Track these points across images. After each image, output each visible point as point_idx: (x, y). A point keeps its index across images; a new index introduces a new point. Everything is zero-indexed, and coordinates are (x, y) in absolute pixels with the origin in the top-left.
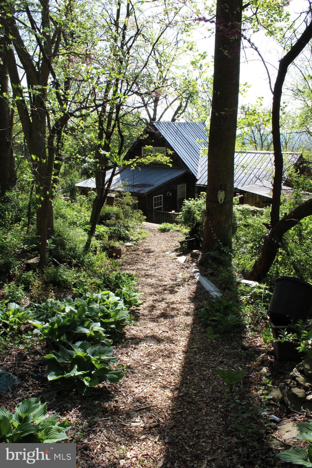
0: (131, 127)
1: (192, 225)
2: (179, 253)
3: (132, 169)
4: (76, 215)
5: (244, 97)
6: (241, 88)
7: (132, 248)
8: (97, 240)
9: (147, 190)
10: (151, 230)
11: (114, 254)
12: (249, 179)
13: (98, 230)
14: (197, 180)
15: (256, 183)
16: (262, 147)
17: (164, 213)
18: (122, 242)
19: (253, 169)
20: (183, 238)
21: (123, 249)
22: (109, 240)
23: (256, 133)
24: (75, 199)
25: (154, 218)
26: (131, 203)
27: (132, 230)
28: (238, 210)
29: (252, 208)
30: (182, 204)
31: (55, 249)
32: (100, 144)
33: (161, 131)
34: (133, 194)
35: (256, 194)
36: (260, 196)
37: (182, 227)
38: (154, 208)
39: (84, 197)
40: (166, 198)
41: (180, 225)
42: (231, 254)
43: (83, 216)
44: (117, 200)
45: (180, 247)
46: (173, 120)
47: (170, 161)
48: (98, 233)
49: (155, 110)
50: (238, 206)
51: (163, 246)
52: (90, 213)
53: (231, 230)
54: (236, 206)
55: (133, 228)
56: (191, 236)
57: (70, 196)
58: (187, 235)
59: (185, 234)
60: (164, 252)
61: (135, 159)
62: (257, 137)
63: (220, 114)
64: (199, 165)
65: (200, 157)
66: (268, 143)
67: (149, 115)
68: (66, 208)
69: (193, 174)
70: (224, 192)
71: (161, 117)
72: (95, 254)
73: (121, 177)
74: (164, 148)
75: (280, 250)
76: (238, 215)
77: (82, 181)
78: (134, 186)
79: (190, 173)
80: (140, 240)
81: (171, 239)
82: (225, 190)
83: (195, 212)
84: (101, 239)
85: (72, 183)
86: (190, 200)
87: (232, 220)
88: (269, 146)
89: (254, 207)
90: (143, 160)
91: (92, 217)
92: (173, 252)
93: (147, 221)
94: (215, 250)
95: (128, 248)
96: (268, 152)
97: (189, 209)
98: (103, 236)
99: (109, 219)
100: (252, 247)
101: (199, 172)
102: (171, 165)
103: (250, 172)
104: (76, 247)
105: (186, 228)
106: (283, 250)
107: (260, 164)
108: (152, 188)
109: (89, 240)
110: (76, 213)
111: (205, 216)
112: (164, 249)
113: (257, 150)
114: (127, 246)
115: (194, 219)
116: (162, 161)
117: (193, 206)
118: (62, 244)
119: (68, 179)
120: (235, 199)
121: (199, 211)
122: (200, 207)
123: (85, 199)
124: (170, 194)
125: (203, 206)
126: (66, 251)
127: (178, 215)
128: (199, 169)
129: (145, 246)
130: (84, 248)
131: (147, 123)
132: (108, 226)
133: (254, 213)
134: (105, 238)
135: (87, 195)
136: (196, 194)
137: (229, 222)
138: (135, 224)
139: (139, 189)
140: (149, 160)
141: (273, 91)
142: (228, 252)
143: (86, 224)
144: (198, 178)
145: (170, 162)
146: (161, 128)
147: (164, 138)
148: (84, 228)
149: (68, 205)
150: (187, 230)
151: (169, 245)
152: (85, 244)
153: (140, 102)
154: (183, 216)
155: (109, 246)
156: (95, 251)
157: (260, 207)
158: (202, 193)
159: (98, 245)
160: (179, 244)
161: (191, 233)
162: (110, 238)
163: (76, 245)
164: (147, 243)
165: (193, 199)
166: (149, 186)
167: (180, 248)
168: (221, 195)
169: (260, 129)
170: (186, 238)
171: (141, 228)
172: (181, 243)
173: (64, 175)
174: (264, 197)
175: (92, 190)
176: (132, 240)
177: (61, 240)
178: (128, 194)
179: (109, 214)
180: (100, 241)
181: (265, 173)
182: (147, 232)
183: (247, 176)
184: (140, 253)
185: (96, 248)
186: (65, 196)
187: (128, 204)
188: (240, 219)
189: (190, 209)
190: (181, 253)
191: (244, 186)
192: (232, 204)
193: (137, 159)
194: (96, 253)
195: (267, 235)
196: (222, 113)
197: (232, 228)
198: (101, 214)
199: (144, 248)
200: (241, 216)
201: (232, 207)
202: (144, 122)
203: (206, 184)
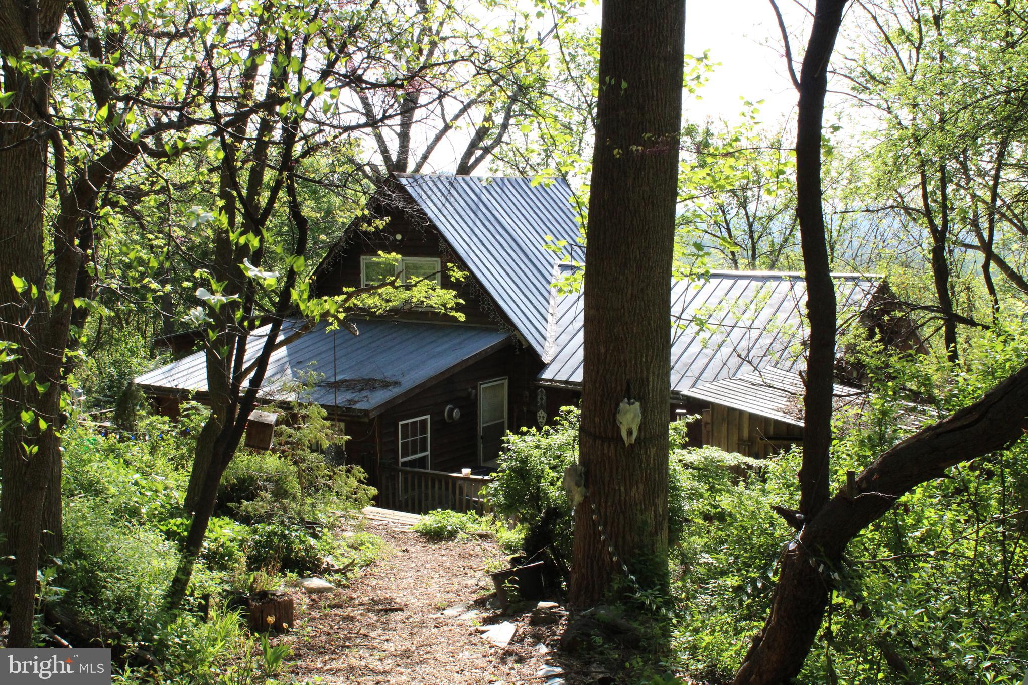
0: (322, 191)
1: (533, 516)
2: (490, 614)
3: (329, 329)
4: (136, 483)
5: (699, 97)
6: (689, 70)
7: (331, 595)
8: (210, 569)
9: (379, 398)
10: (392, 536)
11: (271, 619)
12: (717, 362)
13: (213, 536)
14: (543, 366)
15: (739, 375)
16: (754, 257)
17: (434, 478)
18: (294, 576)
19: (729, 329)
20: (503, 562)
21: (301, 602)
22: (250, 569)
23: (733, 212)
24: (130, 429)
25: (401, 496)
26: (326, 444)
27: (327, 534)
28: (686, 466)
29: (733, 458)
30: (496, 446)
31: (67, 600)
32: (246, 245)
33: (424, 206)
34: (334, 414)
35: (741, 413)
36: (754, 418)
37: (499, 524)
38: (401, 460)
39: (162, 423)
40: (440, 426)
41: (490, 517)
42: (671, 615)
43: (160, 487)
44: (280, 434)
45: (493, 590)
46: (464, 169)
47: (457, 304)
48: (213, 546)
49: (404, 137)
50: (684, 452)
51: (436, 590)
52: (184, 478)
53: (665, 534)
54: (676, 450)
55: (331, 527)
56: (529, 555)
57: (115, 419)
58: (515, 551)
59: (509, 547)
60: (438, 609)
61: (344, 297)
62: (739, 226)
63: (627, 152)
64: (549, 317)
65: (553, 291)
66: (772, 244)
67: (385, 152)
68: (101, 461)
69: (530, 348)
70: (638, 404)
71: (425, 157)
72: (204, 619)
73: (289, 355)
74: (435, 263)
75: (837, 598)
76: (685, 481)
77: (157, 368)
78: (336, 386)
79: (521, 344)
80: (357, 569)
81: (460, 563)
82: (641, 399)
83: (542, 471)
84: (223, 568)
85: (122, 375)
86: (523, 434)
87: (666, 497)
88: (775, 254)
89: (736, 454)
90: (368, 300)
91: (191, 490)
92: (469, 608)
93: (377, 505)
94: (611, 602)
95: (314, 596)
96: (775, 273)
97: (521, 461)
98: (231, 554)
99: (251, 497)
100: (739, 590)
101: (550, 340)
102: (462, 317)
103: (717, 338)
104: (138, 595)
105: (511, 528)
106: (848, 596)
107: (750, 314)
108: (396, 391)
109: (185, 571)
110: (137, 476)
111: (578, 485)
112: (440, 598)
113: (737, 268)
114: (311, 591)
115: (538, 497)
116: (431, 302)
117: (536, 452)
118: (91, 585)
119: (107, 359)
120: (675, 429)
121: (553, 468)
122: (558, 457)
123: (166, 427)
124: (456, 413)
125: (568, 454)
126: (104, 608)
127: (485, 482)
128: (551, 330)
129: (374, 588)
130: (165, 598)
131: (378, 180)
132: (246, 520)
133: (738, 473)
134: (237, 561)
135: (173, 413)
136: (542, 415)
137: (655, 506)
138: (339, 513)
139: (349, 396)
140: (388, 301)
141: (799, 81)
142: (658, 608)
143: (172, 516)
144: (546, 359)
145: (458, 308)
146: (424, 196)
147: (435, 227)
148: (164, 528)
149: (111, 450)
150: (515, 535)
151: (456, 586)
152: (168, 583)
153: (354, 111)
154: (502, 485)
155: (251, 589)
156: (204, 608)
157: (757, 457)
158: (564, 408)
159: (214, 588)
160: (488, 582)
161: (533, 544)
162: (256, 562)
163: (138, 588)
164: (382, 578)
165: (533, 430)
166: (385, 385)
167: (494, 595)
168: (630, 416)
169: (746, 198)
170: (515, 561)
171: (360, 528)
172: (498, 577)
173: (96, 346)
174: (766, 420)
175: (193, 399)
176: (329, 570)
177: (87, 572)
178: (316, 412)
179: (251, 479)
180: (222, 574)
181: (769, 341)
182: (379, 540)
183: (709, 352)
184: (356, 613)
185: (206, 597)
186: (95, 418)
187: (316, 448)
188: (695, 495)
189: (524, 461)
190: (499, 612)
191: (699, 385)
192: (665, 447)
193: (350, 295)
194: (206, 613)
195: (792, 546)
196: (634, 148)
197: (666, 525)
198: (222, 481)
199: (372, 595)
200: (696, 484)
201: (666, 456)
202: (367, 176)
203: (578, 377)
